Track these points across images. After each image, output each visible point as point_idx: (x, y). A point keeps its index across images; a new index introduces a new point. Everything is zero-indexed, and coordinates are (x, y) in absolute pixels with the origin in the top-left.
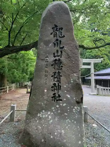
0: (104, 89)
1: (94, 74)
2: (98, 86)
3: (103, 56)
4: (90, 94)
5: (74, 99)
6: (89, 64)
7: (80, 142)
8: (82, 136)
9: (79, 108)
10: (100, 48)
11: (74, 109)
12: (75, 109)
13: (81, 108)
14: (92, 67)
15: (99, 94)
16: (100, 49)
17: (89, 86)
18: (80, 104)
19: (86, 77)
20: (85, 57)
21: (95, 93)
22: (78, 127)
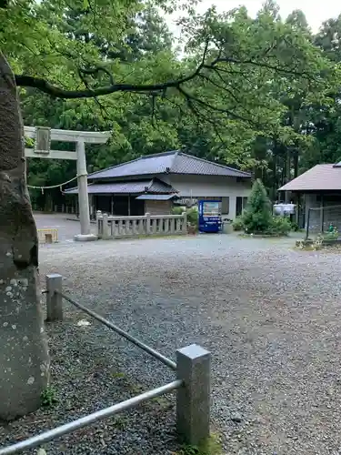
0: (117, 222)
1: (86, 178)
2: (100, 214)
3: (110, 122)
4: (77, 240)
5: (8, 257)
6: (71, 146)
7: (31, 381)
8: (37, 362)
9: (26, 281)
10: (99, 97)
11: (9, 288)
12: (12, 285)
13: (33, 281)
14: (80, 156)
15: (104, 236)
16: (100, 102)
17: (74, 217)
18: (30, 268)
19: (64, 187)
20: (61, 123)
21: (92, 235)
22: (25, 338)
